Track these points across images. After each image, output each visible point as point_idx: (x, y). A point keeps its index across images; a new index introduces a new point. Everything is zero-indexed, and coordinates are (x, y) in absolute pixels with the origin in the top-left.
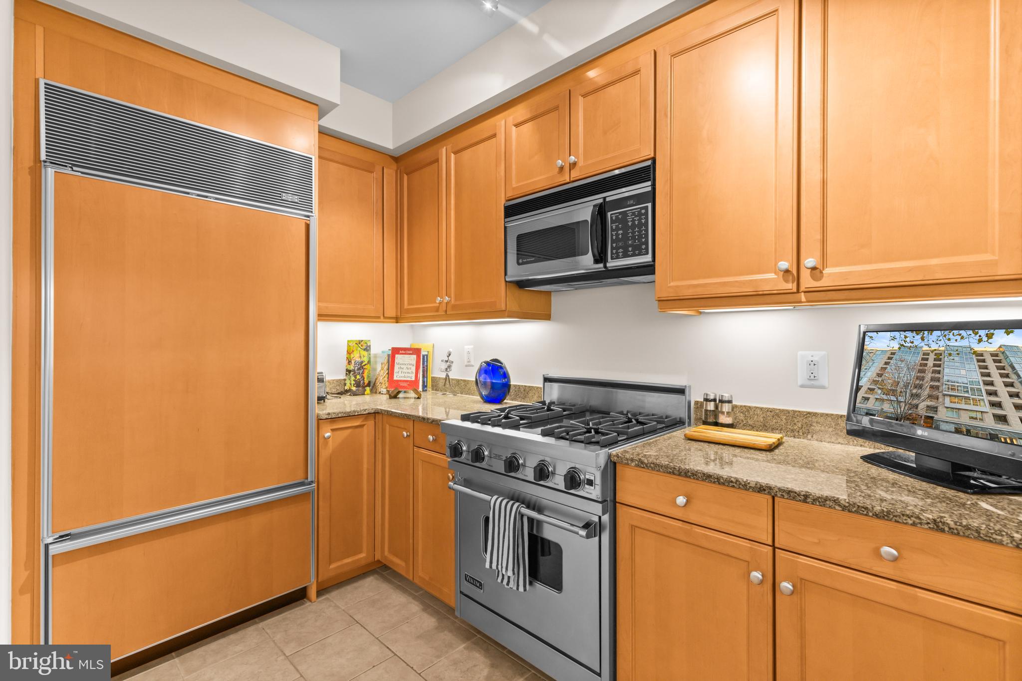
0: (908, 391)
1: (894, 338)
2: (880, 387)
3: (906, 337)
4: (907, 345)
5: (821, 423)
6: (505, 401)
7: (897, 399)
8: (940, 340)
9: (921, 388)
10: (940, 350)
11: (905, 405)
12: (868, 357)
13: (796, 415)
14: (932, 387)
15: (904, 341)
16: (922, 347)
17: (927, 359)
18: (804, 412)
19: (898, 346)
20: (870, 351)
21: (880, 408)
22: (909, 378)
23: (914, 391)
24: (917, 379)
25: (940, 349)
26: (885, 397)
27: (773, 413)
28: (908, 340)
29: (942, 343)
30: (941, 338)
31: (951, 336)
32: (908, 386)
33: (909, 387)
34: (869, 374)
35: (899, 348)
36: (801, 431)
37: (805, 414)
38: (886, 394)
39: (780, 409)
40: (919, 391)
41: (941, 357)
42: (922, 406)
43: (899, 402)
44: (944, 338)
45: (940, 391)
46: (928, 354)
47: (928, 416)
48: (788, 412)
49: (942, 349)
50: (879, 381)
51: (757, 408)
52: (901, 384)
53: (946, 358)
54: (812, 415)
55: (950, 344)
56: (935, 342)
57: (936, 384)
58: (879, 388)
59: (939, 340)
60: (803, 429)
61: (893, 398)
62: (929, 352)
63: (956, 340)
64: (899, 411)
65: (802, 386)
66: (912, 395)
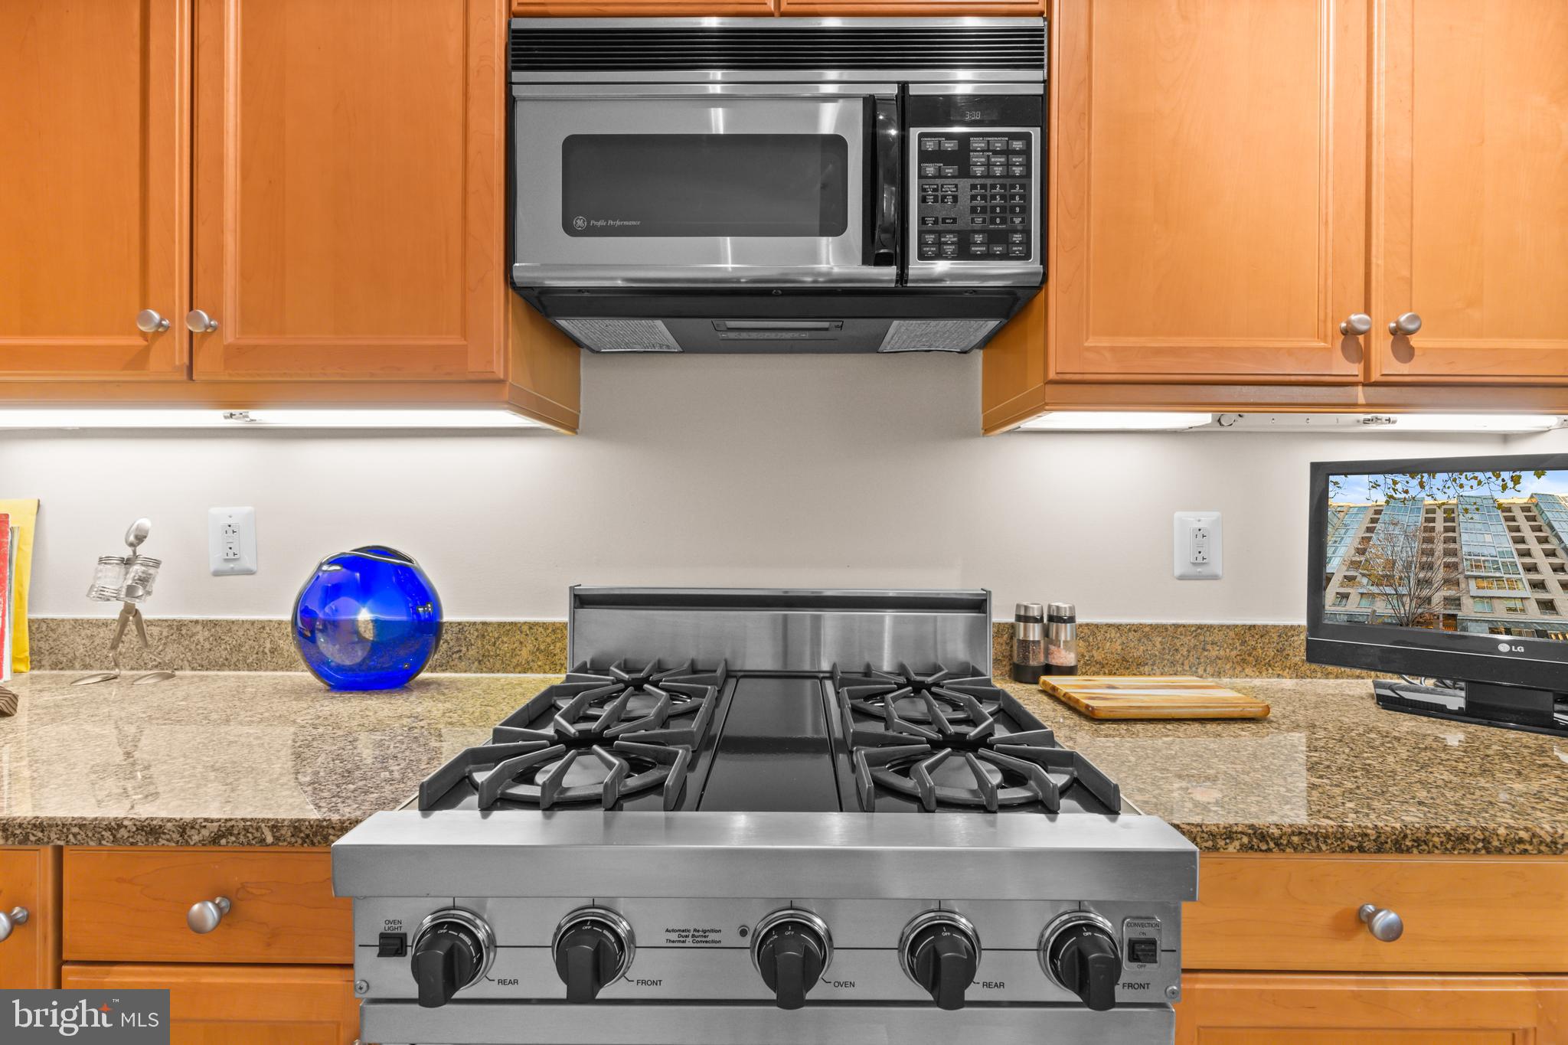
0: (1412, 575)
1: (1376, 486)
2: (1365, 572)
3: (1395, 483)
4: (1398, 496)
5: (1219, 644)
6: (424, 675)
7: (1396, 590)
8: (1449, 488)
9: (1431, 568)
10: (1450, 504)
11: (1411, 601)
12: (1335, 520)
13: (1178, 632)
14: (1447, 566)
15: (1393, 489)
16: (1423, 500)
17: (1433, 520)
18: (1192, 626)
19: (1385, 499)
20: (1339, 509)
21: (1370, 610)
22: (1410, 553)
23: (1421, 575)
24: (1423, 553)
25: (1450, 502)
26: (1375, 590)
27: (1139, 634)
28: (1399, 487)
29: (1451, 492)
30: (1449, 484)
31: (1463, 481)
32: (1411, 566)
33: (1413, 569)
34: (1342, 551)
35: (1387, 502)
36: (1186, 662)
37: (1193, 629)
38: (1377, 585)
39: (1151, 625)
40: (1429, 574)
41: (1453, 515)
42: (1437, 598)
43: (1400, 596)
44: (1454, 483)
45: (1460, 570)
46: (1434, 511)
47: (1449, 615)
48: (1165, 627)
49: (1455, 501)
50: (1361, 561)
51: (1109, 626)
52: (1399, 565)
53: (1461, 516)
54: (1205, 629)
55: (1464, 494)
56: (1440, 491)
57: (1453, 560)
58: (1364, 575)
59: (1447, 486)
60: (1191, 658)
61: (1389, 590)
62: (1435, 507)
63: (1472, 487)
64: (1402, 612)
65: (1182, 578)
66: (1419, 582)
